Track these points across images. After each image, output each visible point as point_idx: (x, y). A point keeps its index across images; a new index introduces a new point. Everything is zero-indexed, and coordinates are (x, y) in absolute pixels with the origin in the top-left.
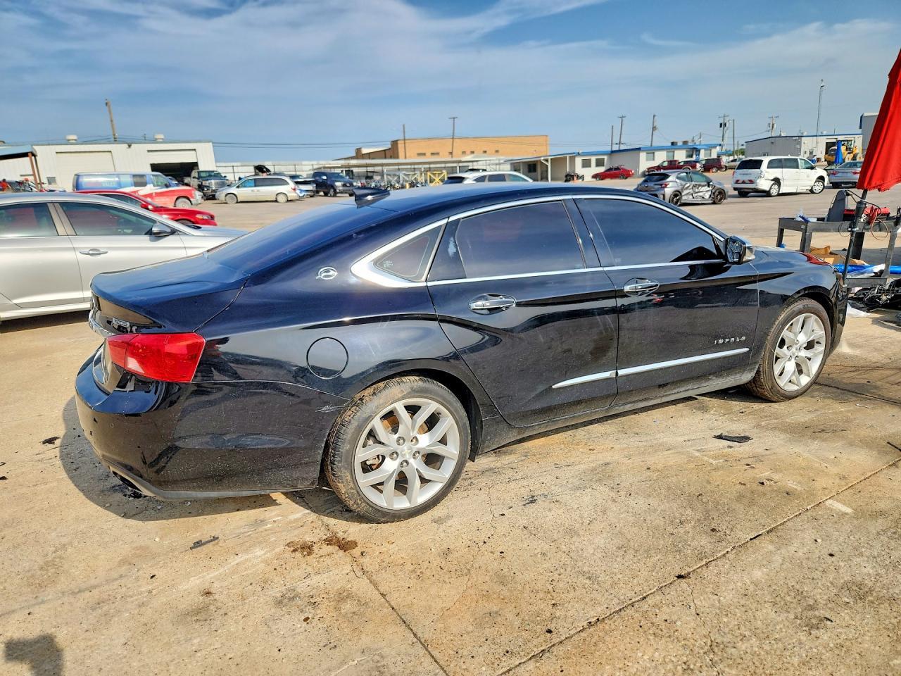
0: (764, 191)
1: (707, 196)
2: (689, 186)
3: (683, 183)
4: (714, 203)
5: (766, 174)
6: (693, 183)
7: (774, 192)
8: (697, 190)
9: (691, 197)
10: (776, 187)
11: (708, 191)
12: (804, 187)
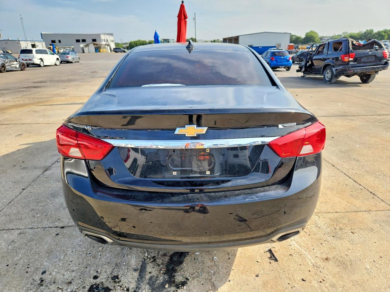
0: (37, 64)
1: (18, 66)
2: (7, 62)
3: (4, 60)
4: (22, 70)
5: (36, 56)
6: (9, 60)
7: (42, 65)
8: (12, 64)
9: (10, 67)
10: (42, 62)
11: (17, 64)
12: (53, 63)
